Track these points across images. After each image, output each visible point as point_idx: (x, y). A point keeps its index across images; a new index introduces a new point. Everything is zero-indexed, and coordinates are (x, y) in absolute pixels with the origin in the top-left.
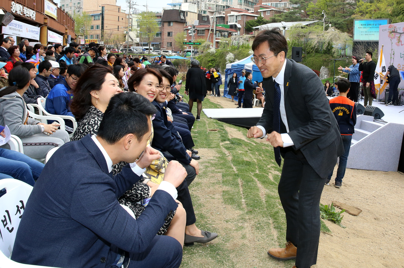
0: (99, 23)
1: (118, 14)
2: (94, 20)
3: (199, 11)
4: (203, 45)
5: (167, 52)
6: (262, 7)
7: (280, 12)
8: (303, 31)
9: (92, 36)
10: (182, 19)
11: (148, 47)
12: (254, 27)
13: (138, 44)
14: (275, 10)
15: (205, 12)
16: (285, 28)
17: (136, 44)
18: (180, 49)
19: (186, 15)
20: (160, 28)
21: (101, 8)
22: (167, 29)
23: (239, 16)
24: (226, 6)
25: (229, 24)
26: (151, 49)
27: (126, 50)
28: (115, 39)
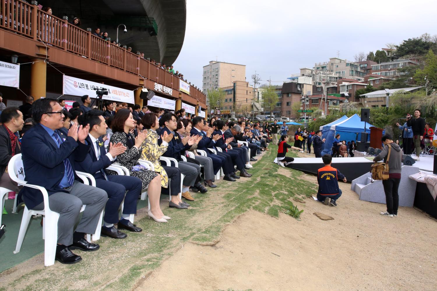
0: (232, 96)
1: (246, 89)
2: (228, 94)
3: (315, 83)
4: (315, 112)
5: (286, 119)
6: (372, 77)
7: (388, 80)
8: (406, 97)
9: (226, 108)
10: (299, 91)
11: (269, 116)
12: (361, 95)
13: (262, 113)
14: (384, 79)
15: (319, 84)
16: (388, 94)
17: (261, 113)
18: (297, 117)
19: (302, 87)
20: (279, 99)
21: (233, 84)
22: (286, 100)
23: (350, 86)
24: (339, 77)
25: (341, 93)
26: (272, 117)
27: (252, 118)
28: (244, 109)
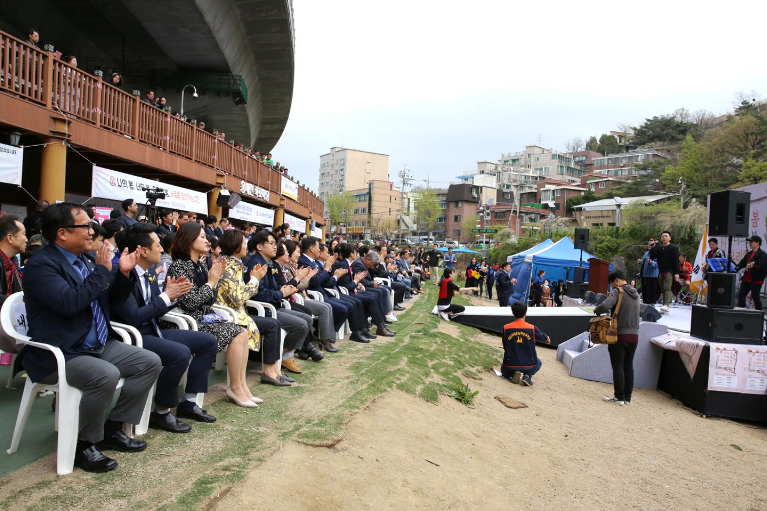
0: (366, 205)
1: (390, 193)
2: (360, 201)
3: (500, 185)
4: (500, 232)
5: (452, 243)
6: (593, 178)
7: (619, 183)
8: (647, 211)
9: (356, 223)
10: (474, 197)
11: (426, 237)
12: (575, 207)
13: (414, 234)
14: (612, 181)
15: (508, 187)
16: (619, 206)
17: (413, 232)
18: (472, 241)
19: (480, 191)
20: (443, 211)
21: (368, 185)
22: (453, 212)
23: (557, 192)
24: (540, 177)
25: (543, 202)
26: (431, 240)
27: (398, 241)
28: (385, 226)
